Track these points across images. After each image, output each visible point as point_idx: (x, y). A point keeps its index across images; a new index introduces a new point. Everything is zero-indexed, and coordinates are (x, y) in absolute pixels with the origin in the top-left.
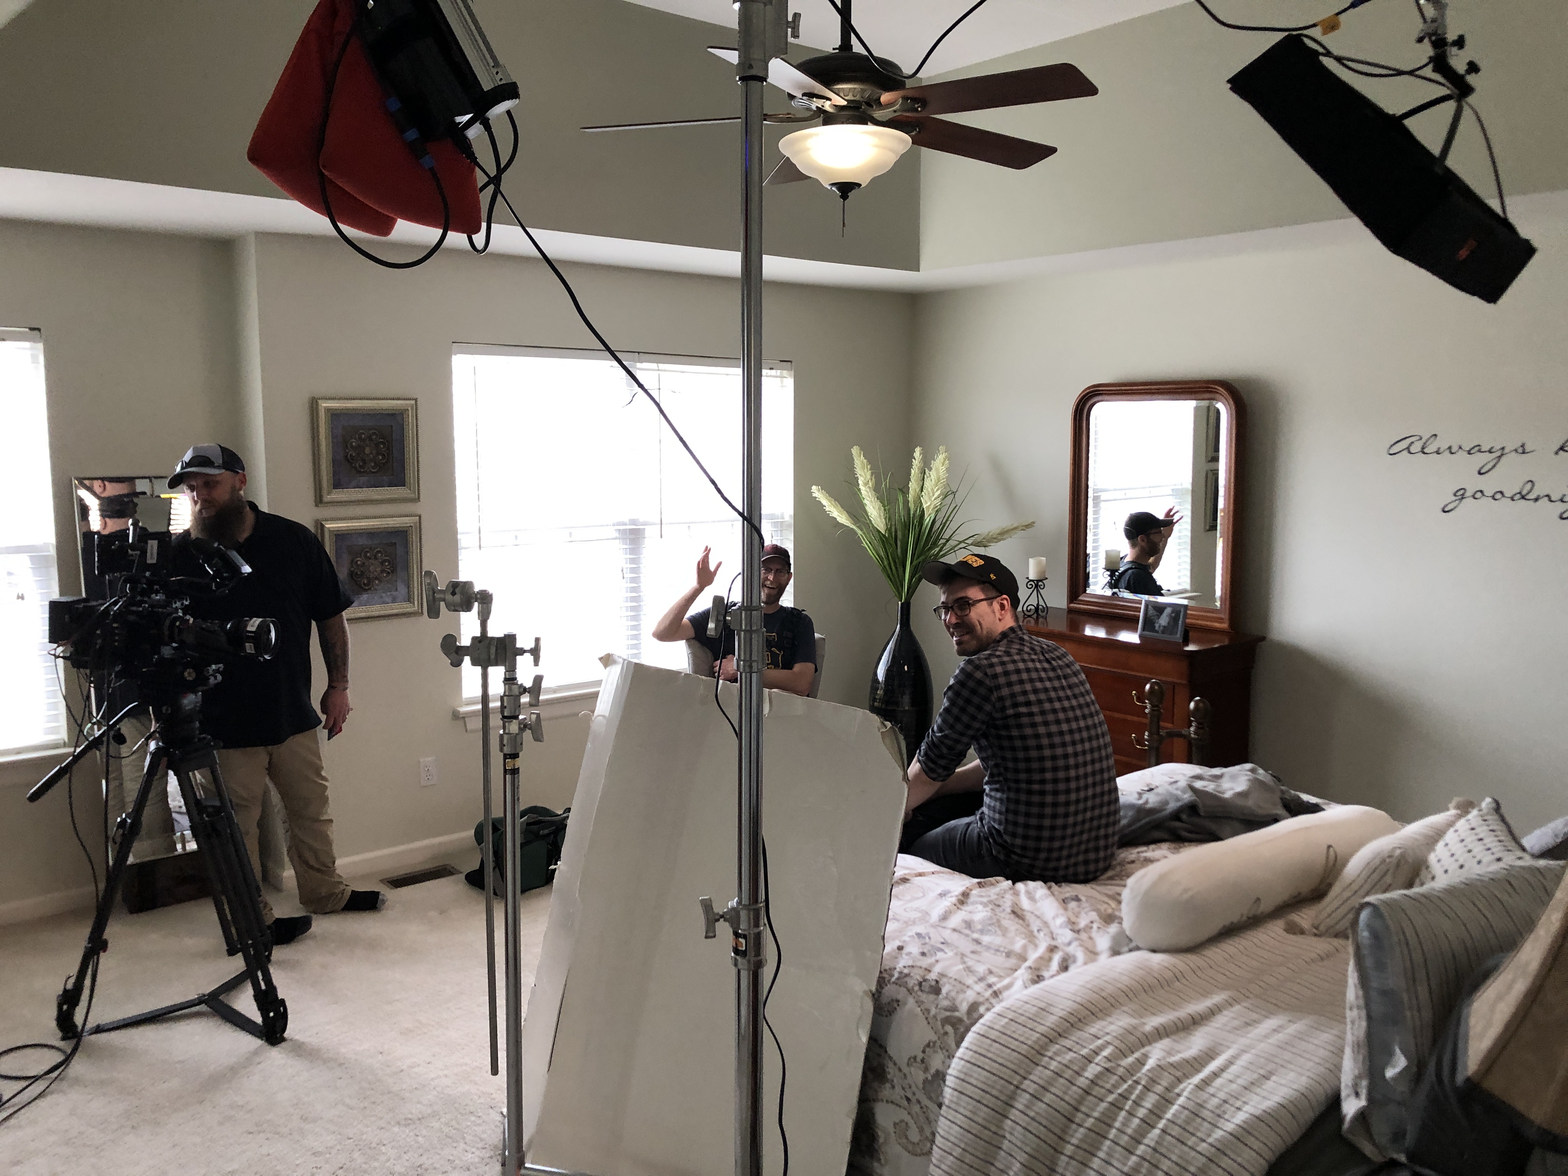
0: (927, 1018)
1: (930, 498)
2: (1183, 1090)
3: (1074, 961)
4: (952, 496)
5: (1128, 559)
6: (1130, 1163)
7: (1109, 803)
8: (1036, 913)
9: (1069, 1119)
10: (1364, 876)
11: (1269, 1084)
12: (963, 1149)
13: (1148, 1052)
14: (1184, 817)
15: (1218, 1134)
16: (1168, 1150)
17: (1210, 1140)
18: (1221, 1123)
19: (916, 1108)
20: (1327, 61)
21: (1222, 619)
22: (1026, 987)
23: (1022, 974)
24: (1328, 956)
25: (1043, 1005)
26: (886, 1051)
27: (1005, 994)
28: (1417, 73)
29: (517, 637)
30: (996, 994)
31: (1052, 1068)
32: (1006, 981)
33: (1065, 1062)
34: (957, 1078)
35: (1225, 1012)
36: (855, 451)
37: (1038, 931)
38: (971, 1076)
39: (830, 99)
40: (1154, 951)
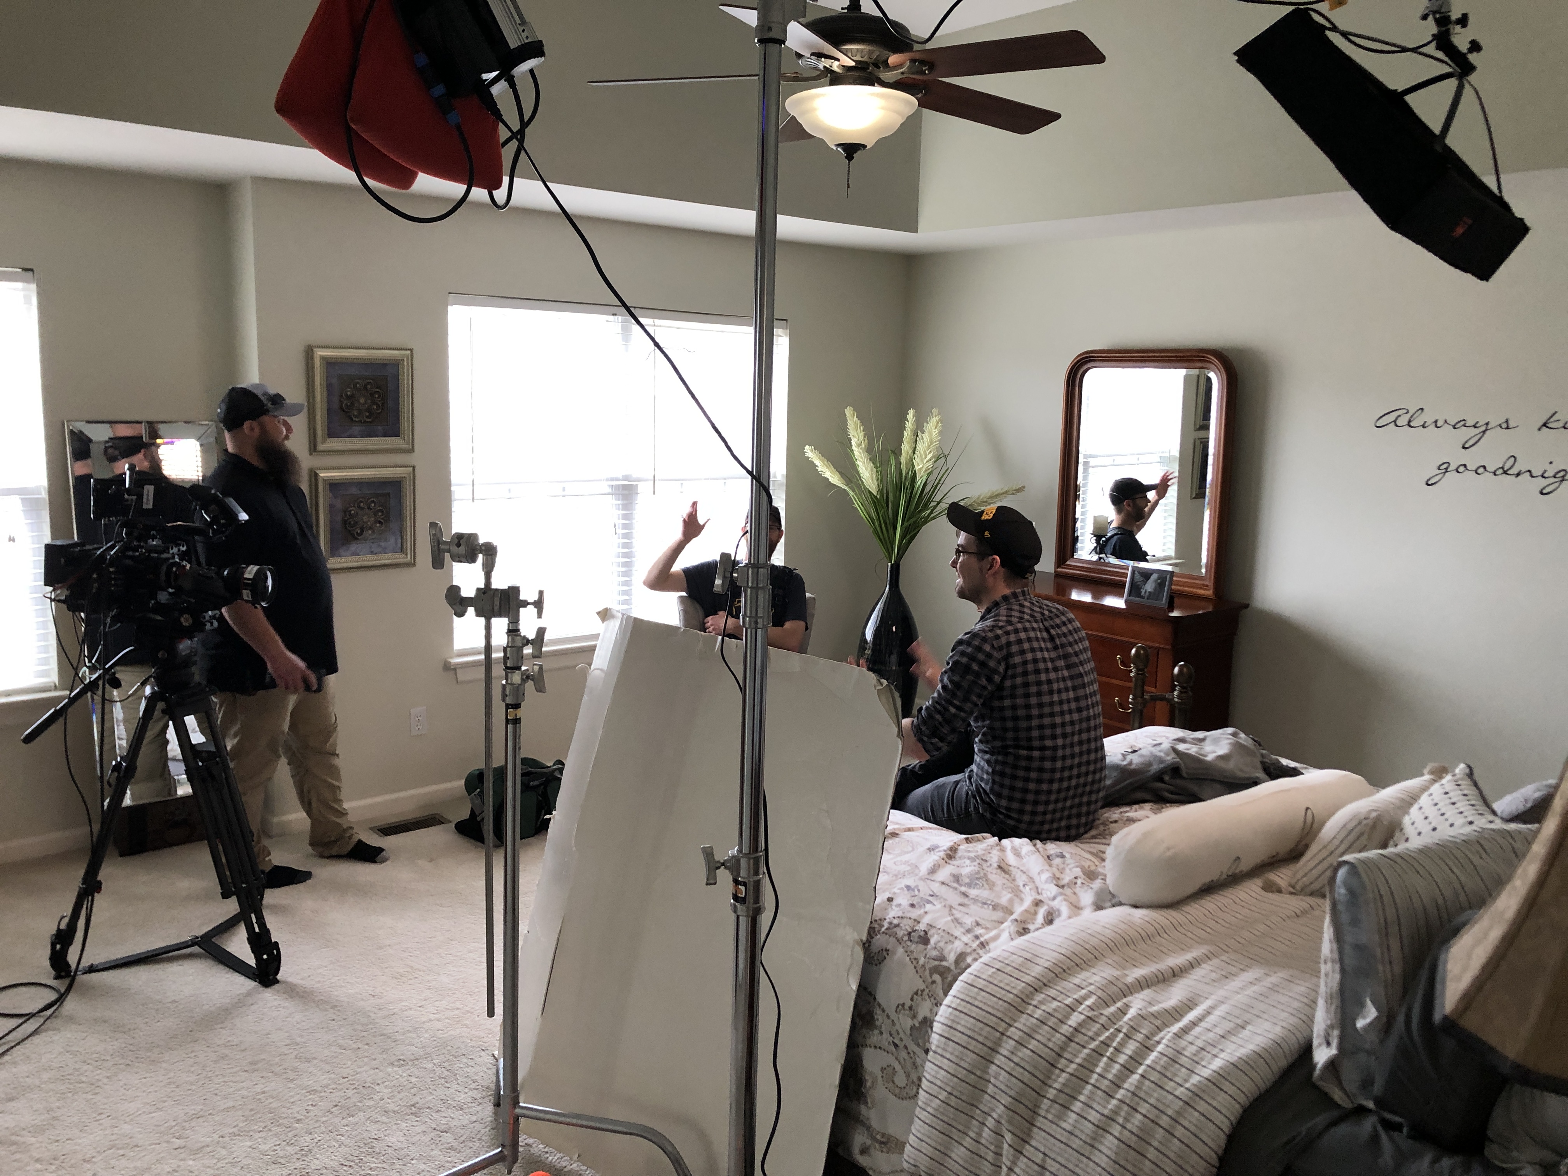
0: (915, 967)
1: (922, 461)
2: (1162, 1038)
3: (1059, 915)
4: (943, 459)
5: (1114, 525)
6: (1110, 1107)
7: (1096, 761)
8: (1021, 868)
9: (1052, 1065)
10: (1340, 838)
11: (1245, 1033)
12: (950, 1093)
13: (1130, 1002)
14: (1167, 778)
15: (1195, 1079)
16: (1147, 1093)
17: (1187, 1085)
18: (1199, 1069)
19: (903, 1054)
20: (1332, 36)
21: (1207, 586)
22: (1012, 939)
23: (1008, 926)
24: (1304, 913)
25: (1029, 956)
26: (875, 998)
27: (992, 945)
28: (1421, 50)
29: (521, 589)
30: (983, 945)
31: (1036, 1016)
32: (993, 933)
33: (1050, 1011)
34: (943, 1024)
35: (1204, 966)
36: (849, 411)
37: (1024, 886)
38: (958, 1023)
39: (838, 60)
40: (1136, 907)
